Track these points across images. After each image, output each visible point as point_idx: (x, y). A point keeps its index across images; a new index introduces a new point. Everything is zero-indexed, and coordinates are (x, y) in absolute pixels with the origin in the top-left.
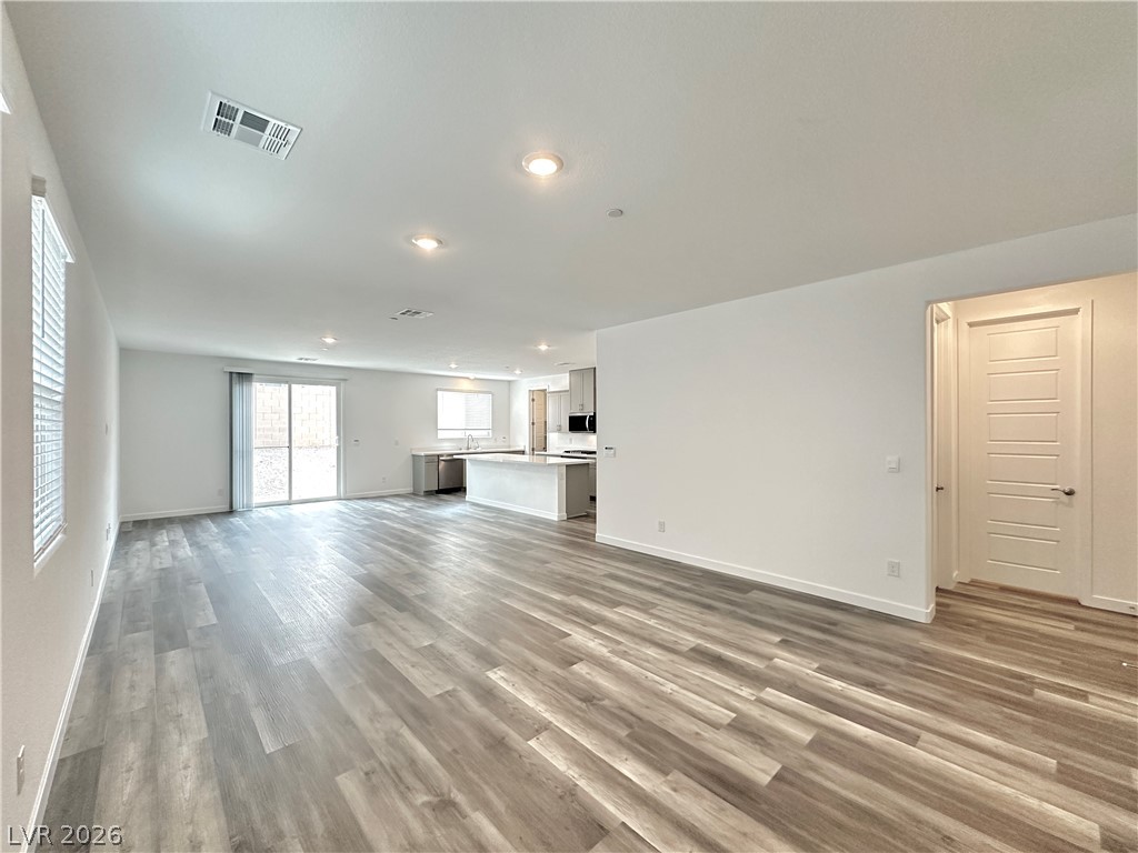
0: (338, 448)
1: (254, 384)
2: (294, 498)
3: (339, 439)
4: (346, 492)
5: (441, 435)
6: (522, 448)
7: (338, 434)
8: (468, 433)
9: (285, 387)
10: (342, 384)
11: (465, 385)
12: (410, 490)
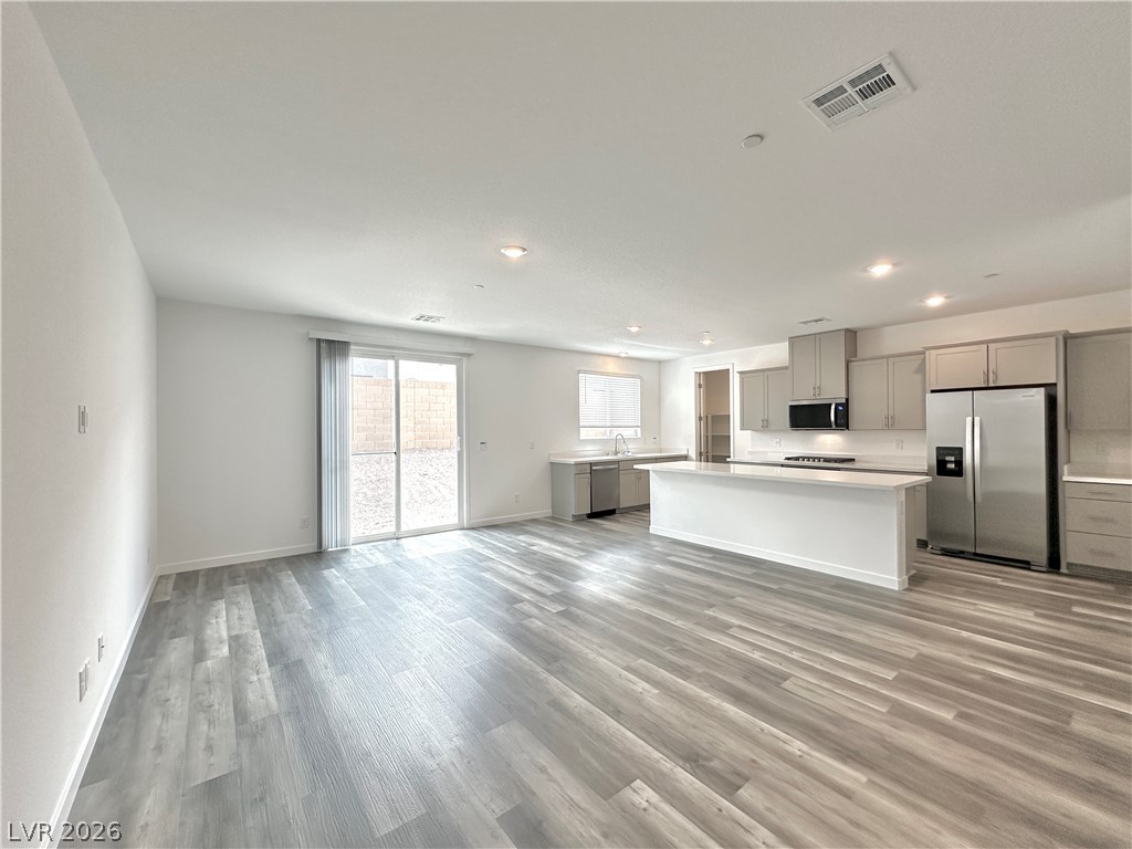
0: (460, 454)
1: (350, 358)
2: (404, 528)
3: (461, 441)
4: (469, 518)
5: (585, 434)
6: (684, 453)
7: (460, 433)
8: (616, 432)
9: (391, 363)
10: (465, 359)
11: (611, 366)
12: (548, 512)
